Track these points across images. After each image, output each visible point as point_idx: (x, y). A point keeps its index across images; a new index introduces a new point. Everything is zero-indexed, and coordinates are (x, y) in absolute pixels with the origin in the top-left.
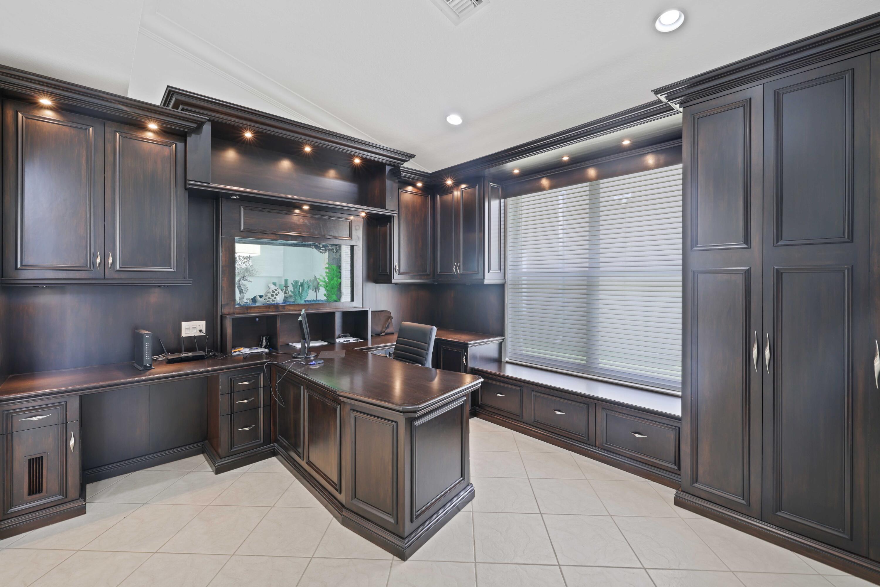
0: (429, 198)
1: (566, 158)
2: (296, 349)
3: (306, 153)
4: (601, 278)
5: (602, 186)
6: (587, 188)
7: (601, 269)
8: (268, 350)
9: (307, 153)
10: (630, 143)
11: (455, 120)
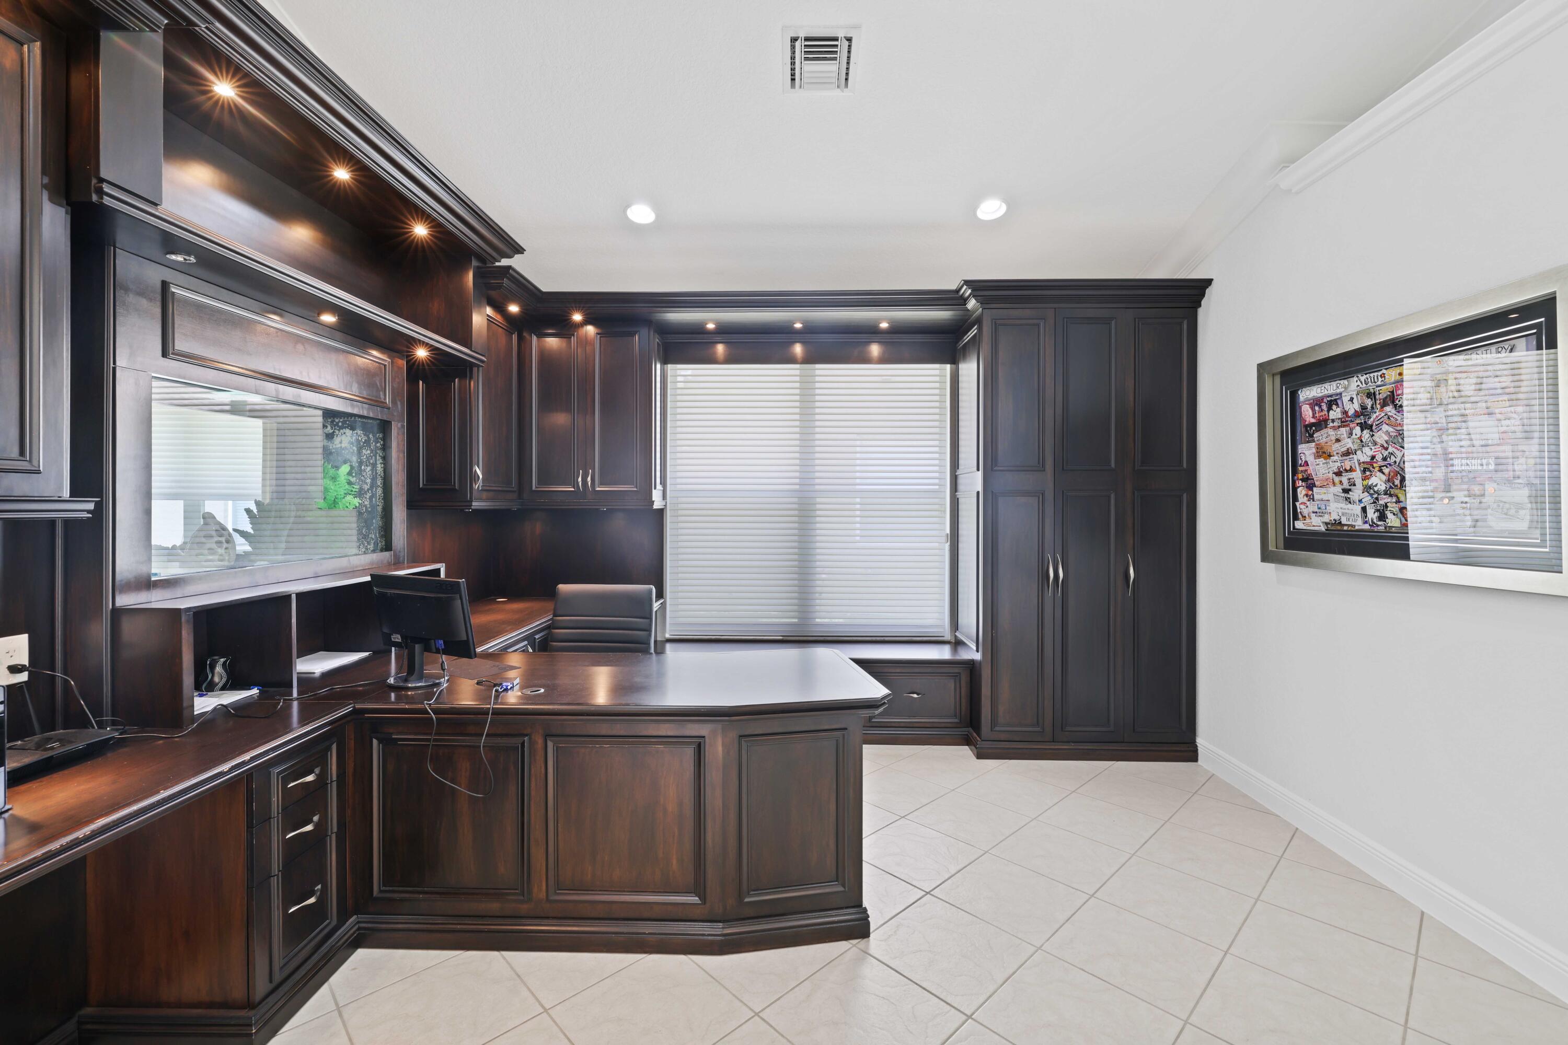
0: (515, 337)
1: (798, 326)
2: (314, 679)
3: (338, 183)
4: (818, 500)
5: (817, 372)
6: (798, 372)
7: (817, 487)
8: (258, 691)
9: (340, 182)
10: (889, 327)
11: (641, 214)
